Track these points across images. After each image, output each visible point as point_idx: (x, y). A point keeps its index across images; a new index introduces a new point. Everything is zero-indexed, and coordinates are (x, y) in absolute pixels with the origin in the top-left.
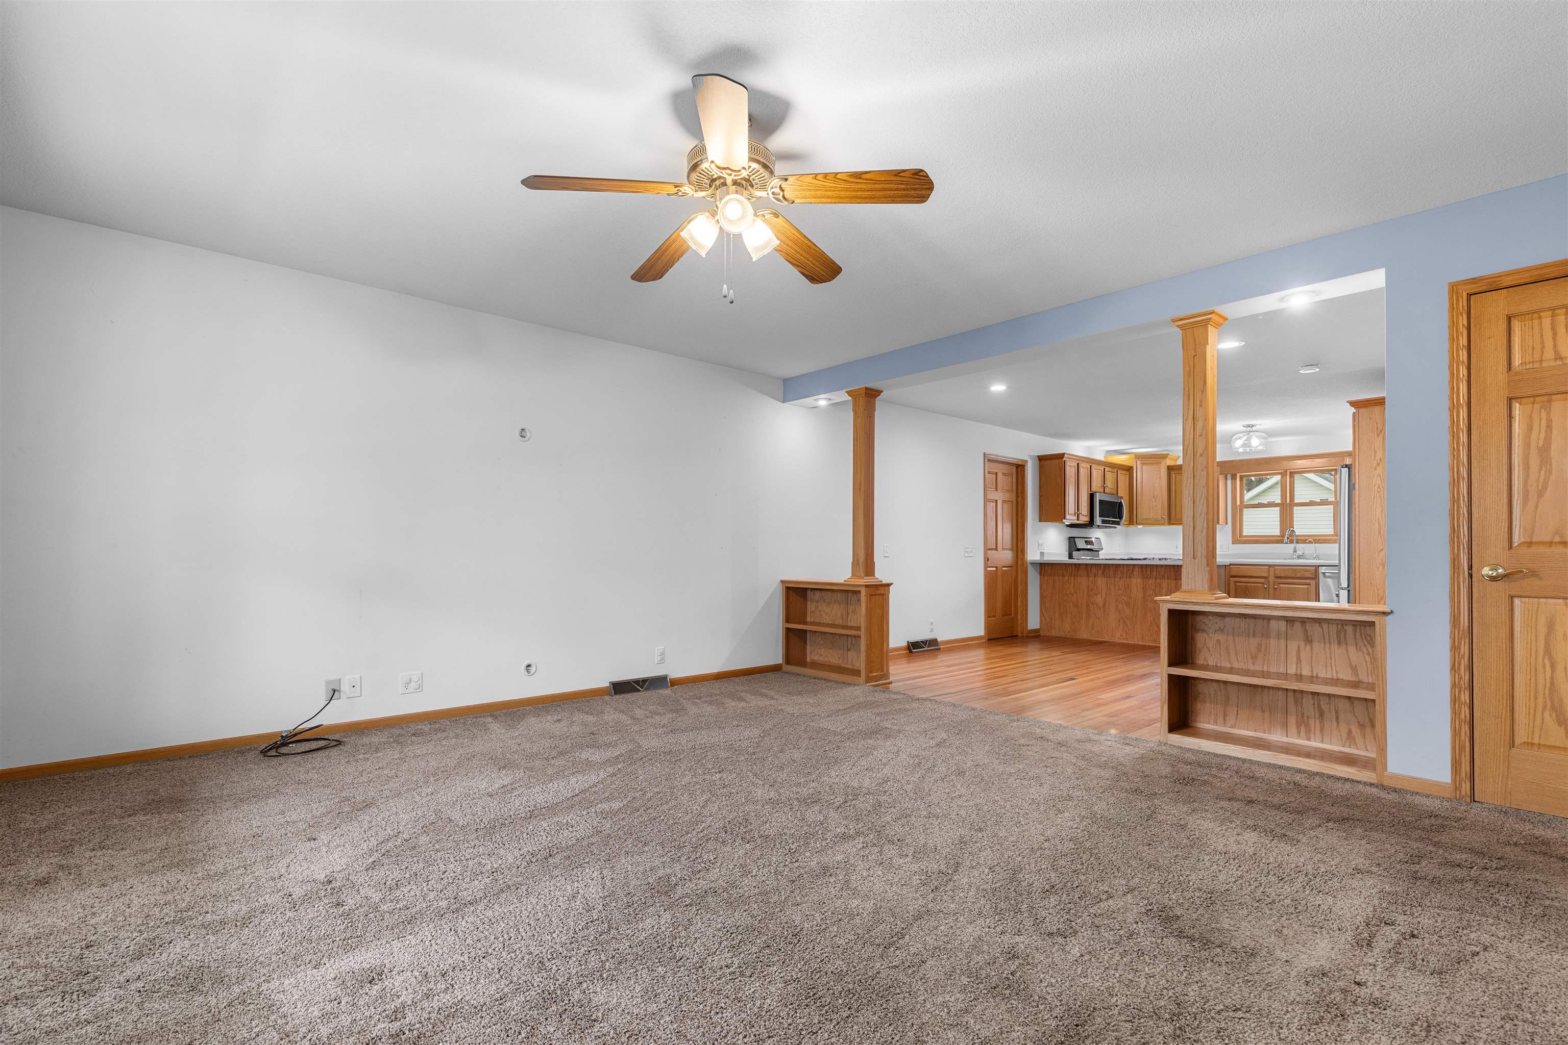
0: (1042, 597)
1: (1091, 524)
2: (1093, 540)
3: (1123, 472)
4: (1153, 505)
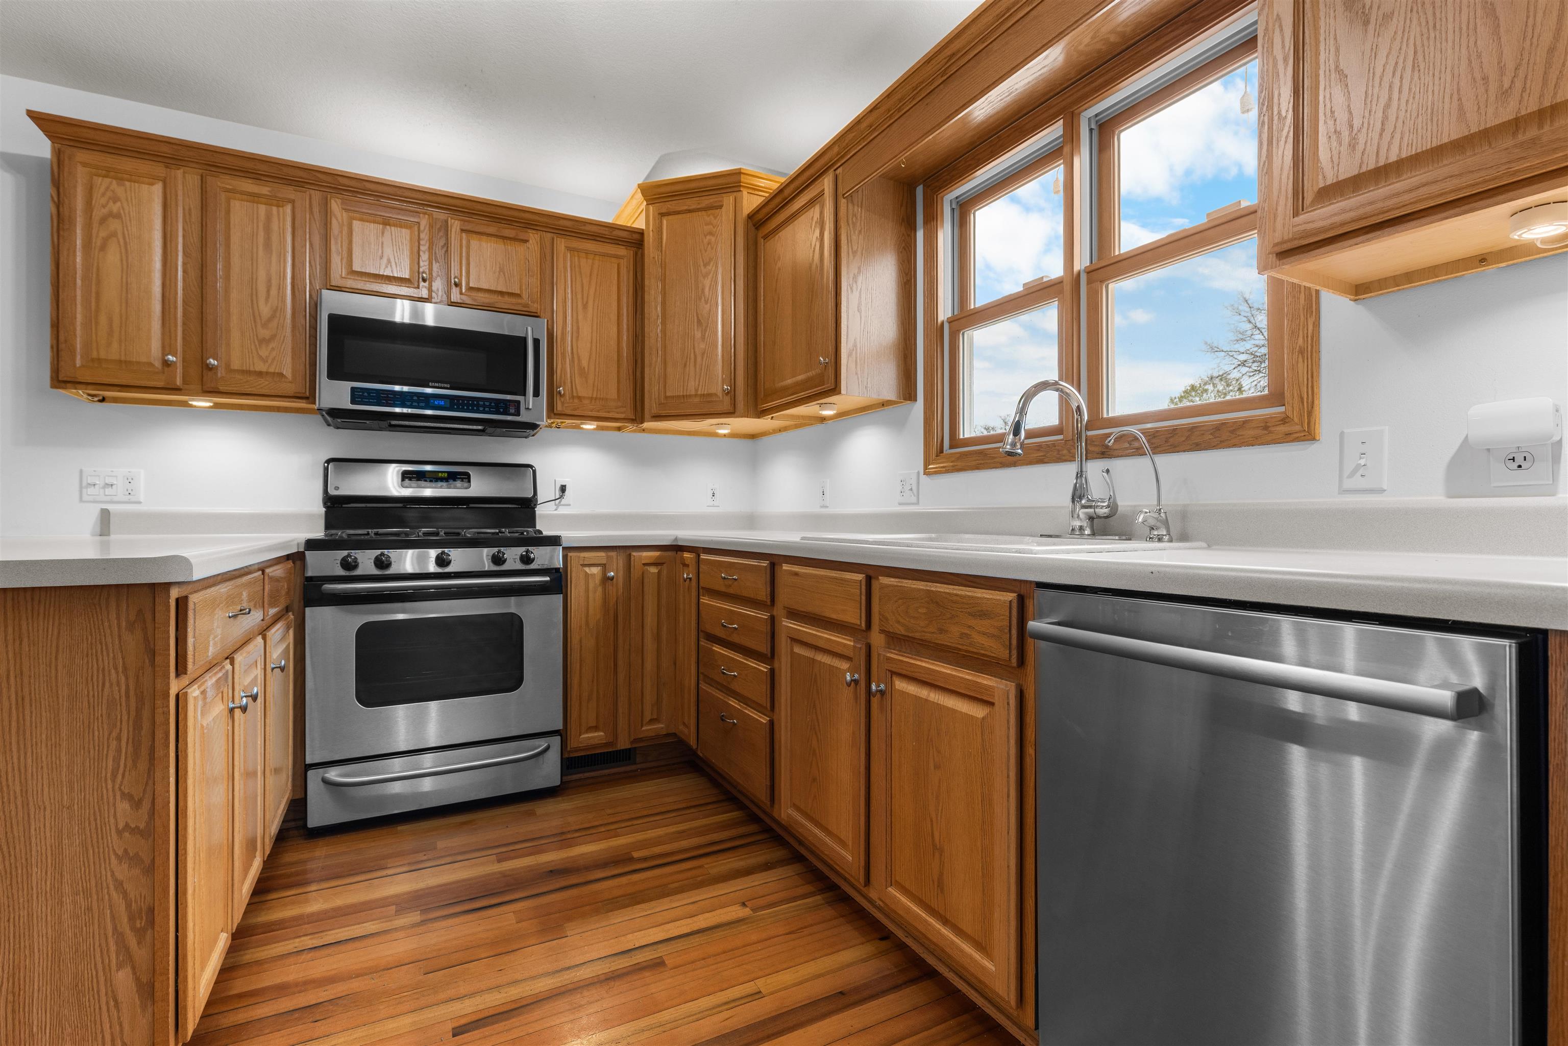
4: (694, 352)
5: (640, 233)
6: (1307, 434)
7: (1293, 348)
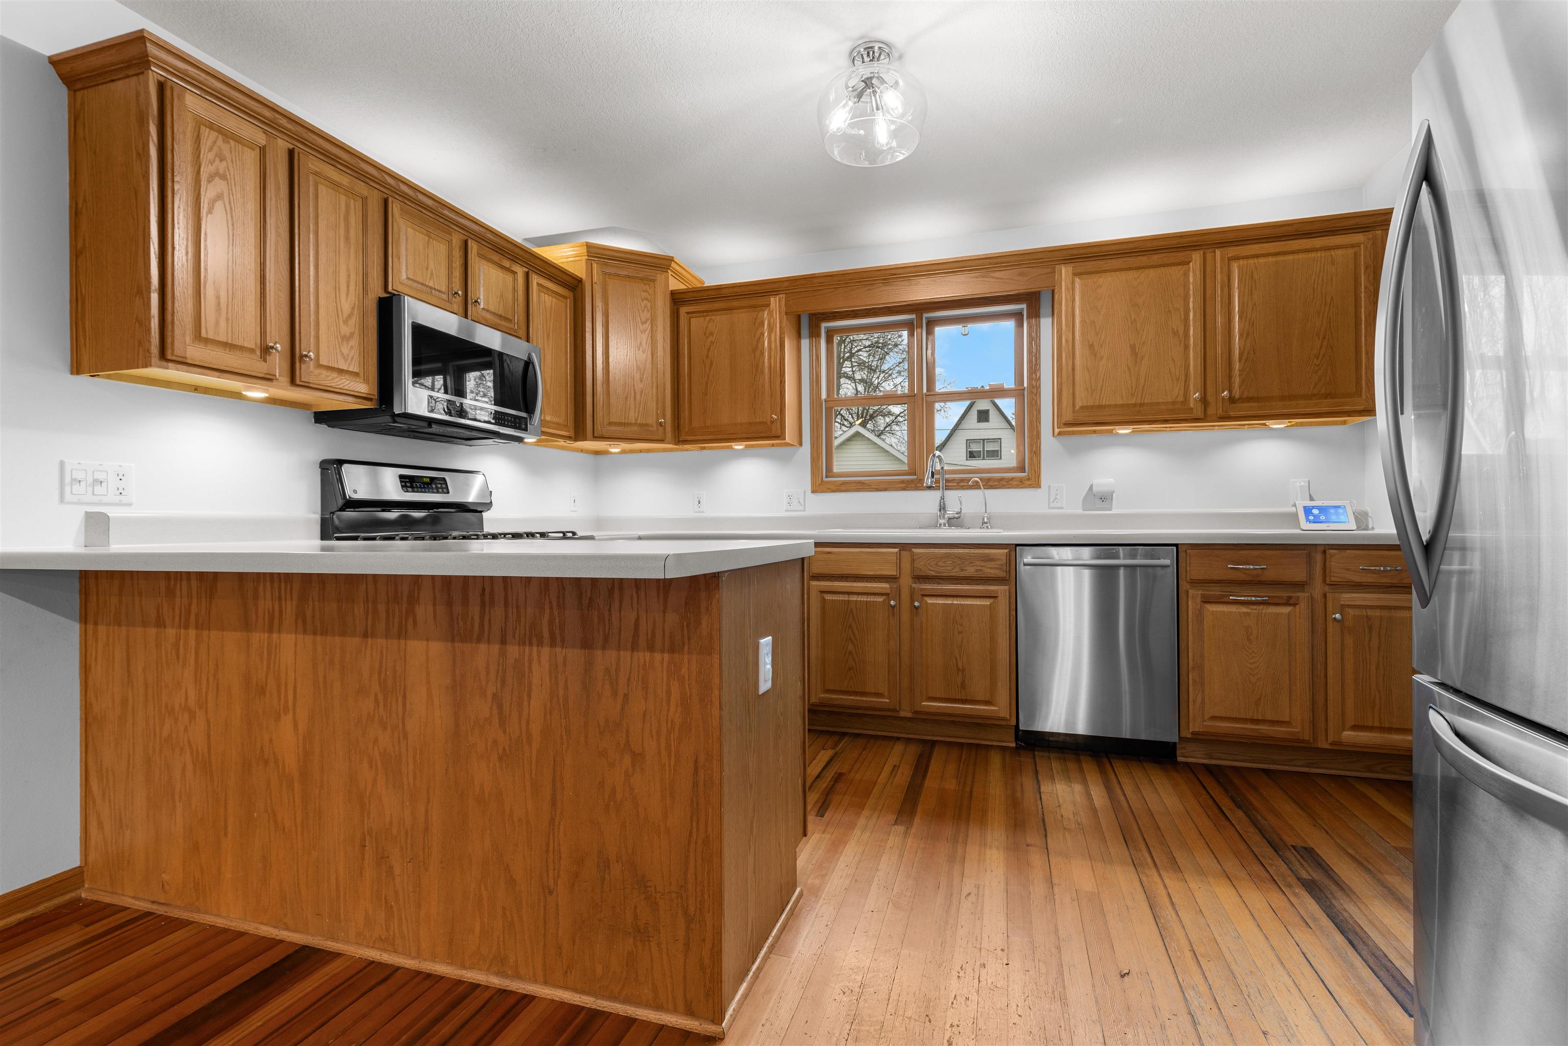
2: (447, 476)
3: (552, 286)
4: (634, 390)
5: (580, 281)
6: (1037, 485)
7: (1031, 451)
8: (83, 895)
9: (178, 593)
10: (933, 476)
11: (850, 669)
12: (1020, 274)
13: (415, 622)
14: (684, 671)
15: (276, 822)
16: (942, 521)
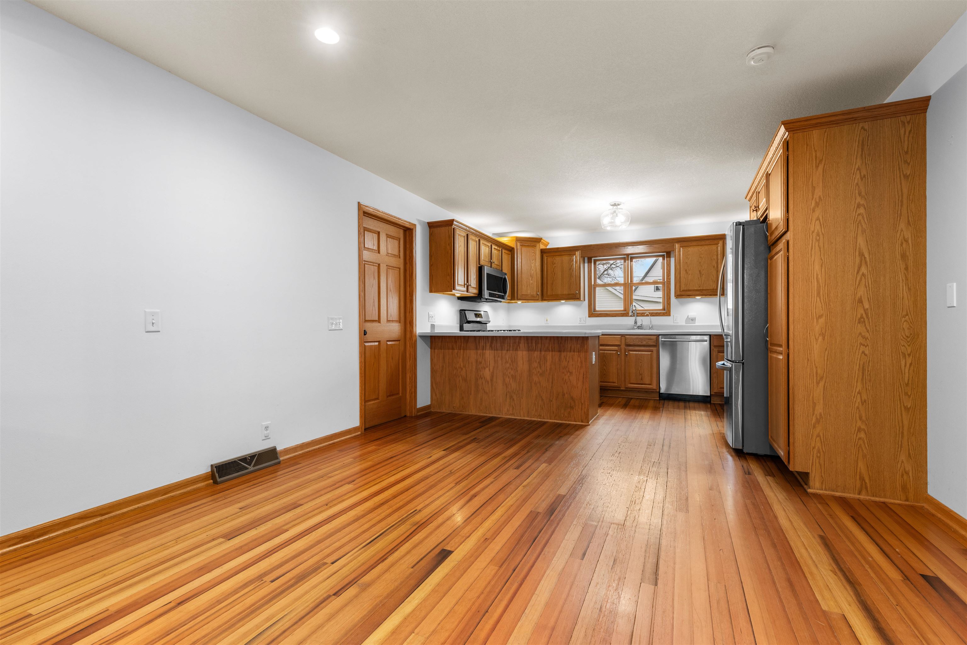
0: (433, 372)
1: (478, 298)
2: (482, 313)
3: (506, 252)
4: (530, 283)
5: (513, 248)
6: (670, 315)
7: (667, 303)
8: (432, 410)
9: (458, 342)
10: (632, 312)
11: (604, 374)
12: (663, 246)
13: (520, 347)
14: (581, 356)
15: (484, 391)
16: (635, 327)
